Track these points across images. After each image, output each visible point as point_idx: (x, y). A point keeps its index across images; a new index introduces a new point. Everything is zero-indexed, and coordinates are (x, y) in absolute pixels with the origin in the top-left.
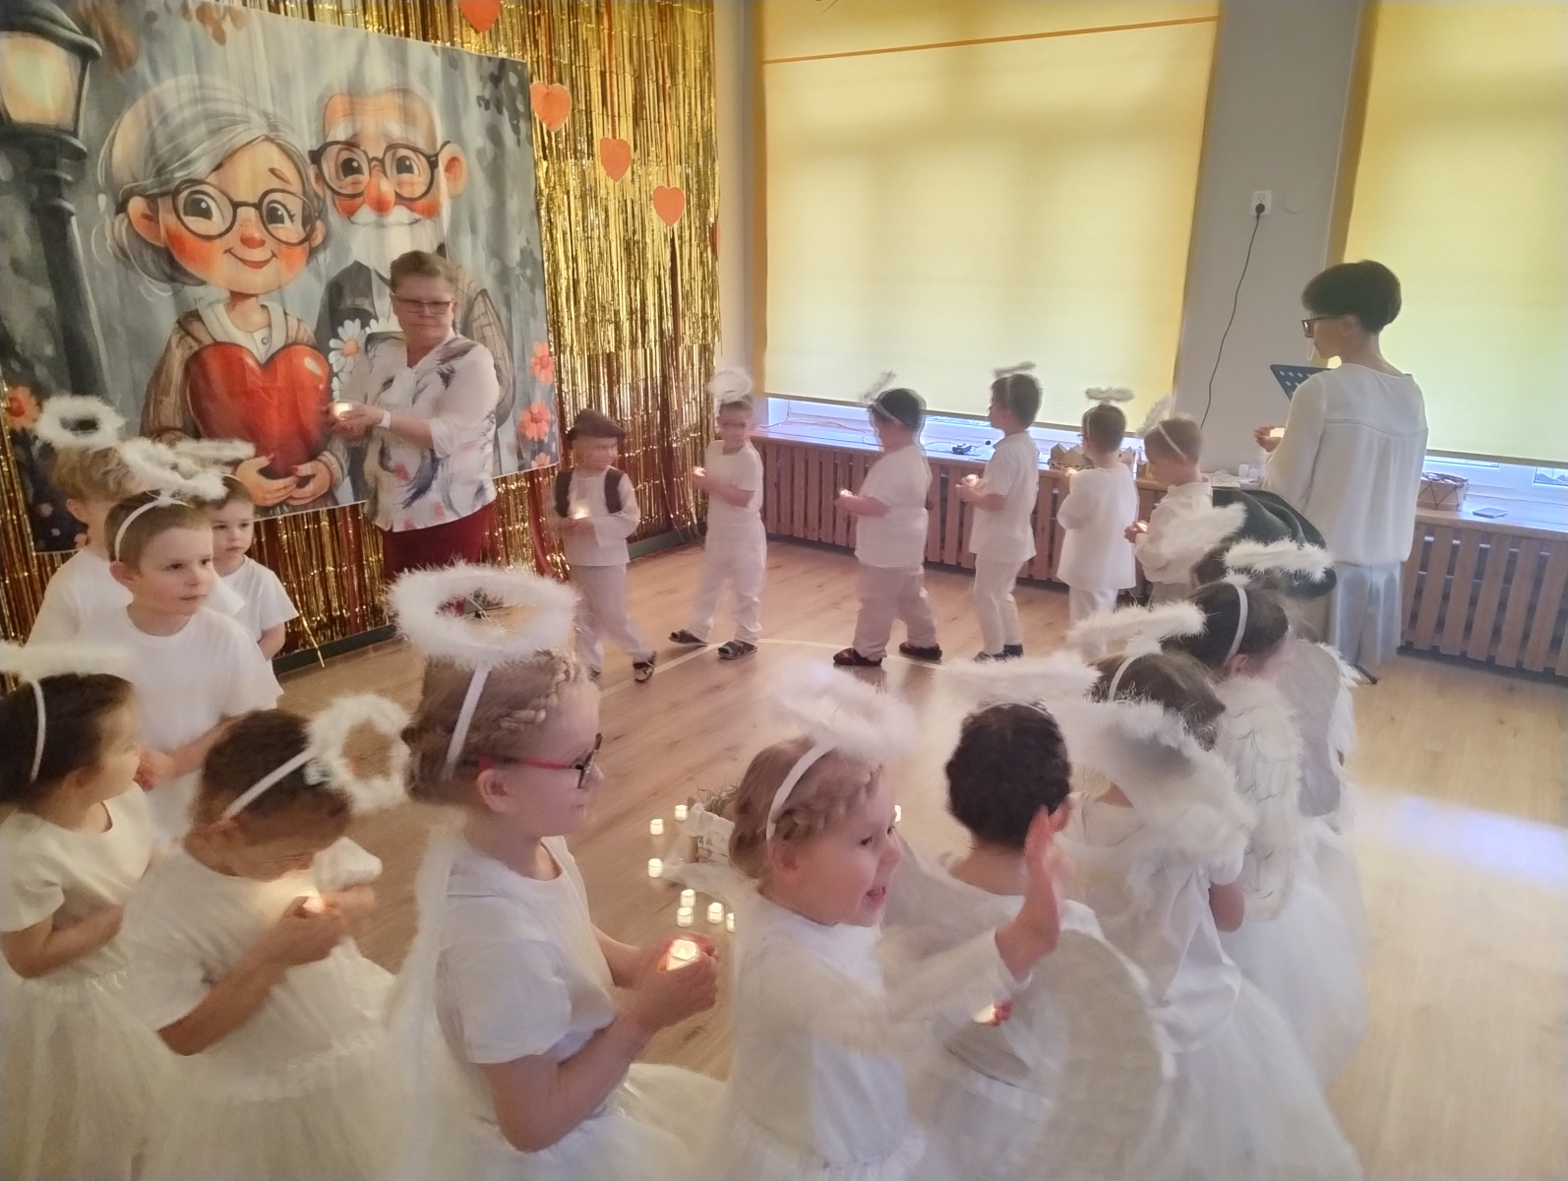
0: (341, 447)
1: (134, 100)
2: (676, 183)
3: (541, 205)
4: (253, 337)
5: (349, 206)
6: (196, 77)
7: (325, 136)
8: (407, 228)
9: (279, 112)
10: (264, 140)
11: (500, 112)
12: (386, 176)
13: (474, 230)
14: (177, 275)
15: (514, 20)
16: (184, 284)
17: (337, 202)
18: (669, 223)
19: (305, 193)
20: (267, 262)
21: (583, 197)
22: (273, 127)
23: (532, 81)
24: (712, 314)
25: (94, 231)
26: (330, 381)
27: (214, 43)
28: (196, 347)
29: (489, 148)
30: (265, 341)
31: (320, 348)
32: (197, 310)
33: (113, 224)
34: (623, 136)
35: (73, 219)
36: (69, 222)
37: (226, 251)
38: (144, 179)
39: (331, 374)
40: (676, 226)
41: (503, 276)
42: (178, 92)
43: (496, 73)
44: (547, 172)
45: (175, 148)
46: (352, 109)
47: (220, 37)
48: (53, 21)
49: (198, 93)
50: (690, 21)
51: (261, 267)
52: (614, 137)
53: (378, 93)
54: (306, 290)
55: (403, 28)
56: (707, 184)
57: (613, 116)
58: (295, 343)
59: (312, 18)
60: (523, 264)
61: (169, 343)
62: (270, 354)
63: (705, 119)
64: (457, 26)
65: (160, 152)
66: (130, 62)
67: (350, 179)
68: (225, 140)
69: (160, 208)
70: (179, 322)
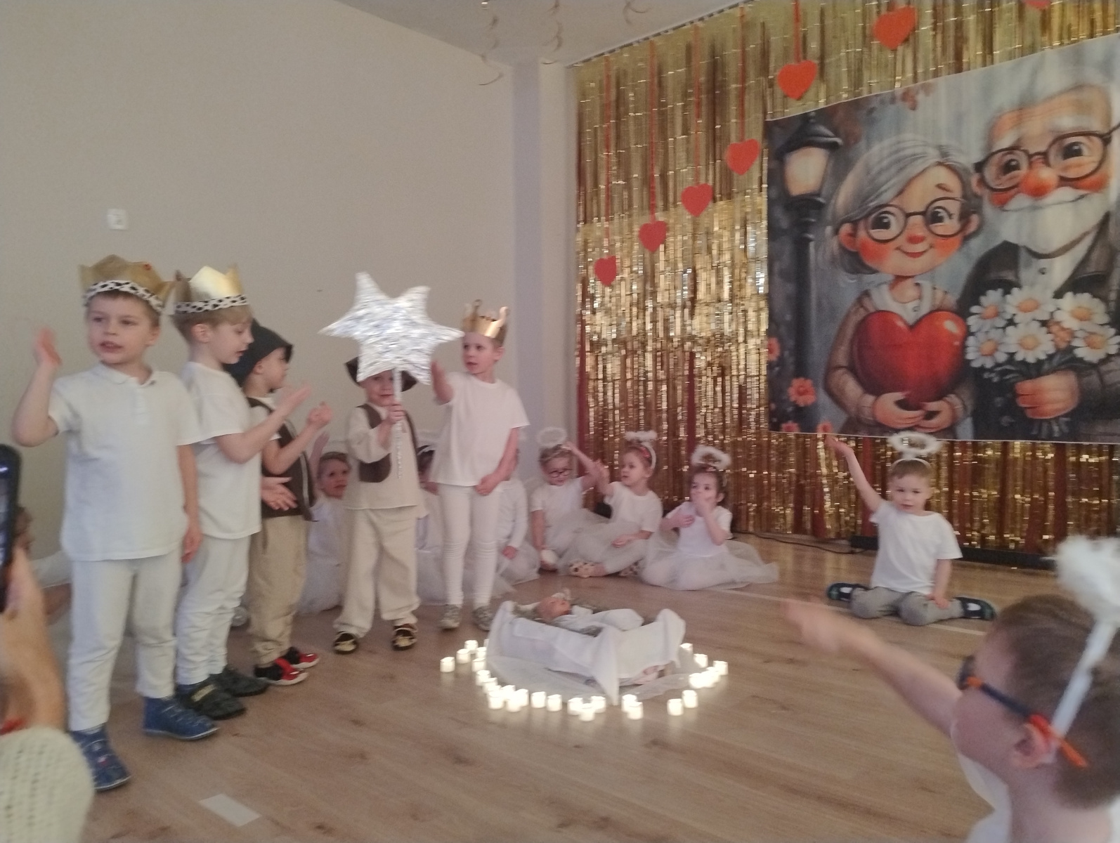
0: (968, 392)
4: (905, 306)
5: (1002, 198)
7: (992, 148)
8: (1072, 204)
10: (935, 166)
12: (1049, 165)
14: (860, 269)
17: (993, 197)
20: (925, 252)
22: (944, 154)
25: (821, 249)
26: (965, 339)
27: (911, 112)
30: (915, 309)
32: (869, 290)
35: (812, 243)
36: (810, 245)
37: (897, 249)
39: (968, 333)
45: (872, 188)
46: (1020, 119)
47: (914, 106)
51: (920, 256)
58: (938, 310)
62: (917, 318)
67: (1009, 175)
69: (859, 228)
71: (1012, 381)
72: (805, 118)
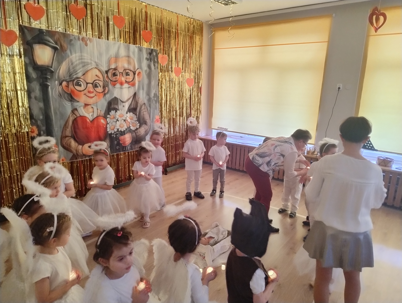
0: (108, 141)
1: (66, 59)
2: (192, 77)
3: (159, 83)
4: (89, 114)
5: (114, 83)
6: (80, 54)
7: (109, 67)
8: (128, 88)
9: (99, 62)
10: (95, 68)
11: (151, 61)
12: (123, 77)
13: (143, 89)
14: (72, 100)
15: (155, 40)
16: (74, 102)
17: (111, 83)
18: (190, 86)
19: (104, 80)
20: (94, 97)
21: (169, 81)
22: (97, 65)
23: (159, 54)
24: (199, 108)
25: (54, 90)
26: (107, 125)
27: (85, 46)
28: (75, 117)
29: (148, 70)
30: (92, 115)
31: (105, 117)
32: (76, 108)
33: (58, 88)
34: (180, 67)
35: (50, 87)
36: (49, 87)
37: (84, 94)
38: (67, 77)
39: (107, 123)
40: (192, 87)
41: (149, 100)
42: (76, 57)
43: (150, 52)
44: (161, 75)
45: (74, 70)
46: (116, 61)
47: (86, 45)
48: (49, 41)
49: (80, 58)
50: (197, 39)
51: (92, 98)
52: (178, 67)
53: (122, 57)
54: (103, 103)
55: (129, 42)
56: (199, 77)
57: (178, 62)
58: (99, 116)
59: (108, 40)
60: (154, 97)
61: (69, 116)
62: (93, 119)
63: (200, 62)
64: (142, 41)
65: (71, 71)
66: (66, 51)
67: (115, 77)
68: (86, 68)
69: (70, 84)
70: (72, 111)
71: (118, 136)
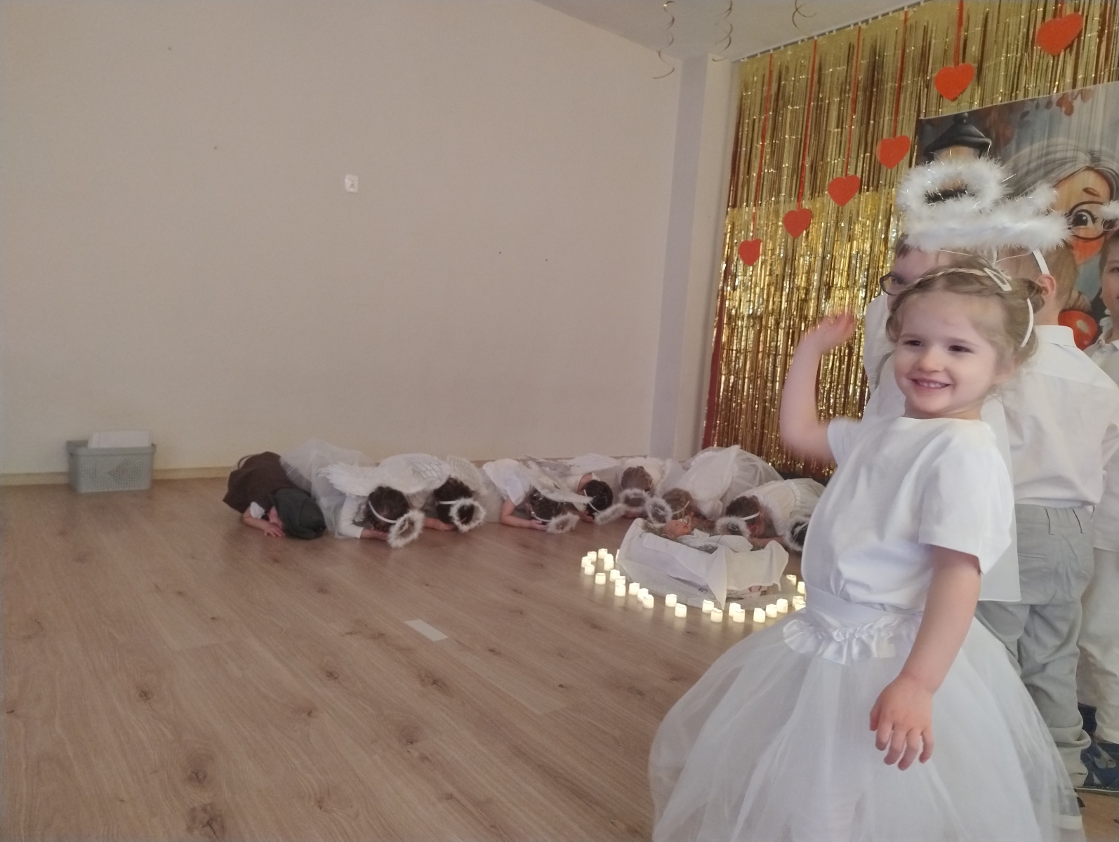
6: (1046, 141)
10: (1085, 170)
27: (1066, 117)
47: (1070, 112)
48: (971, 135)
49: (1044, 151)
72: (958, 119)
